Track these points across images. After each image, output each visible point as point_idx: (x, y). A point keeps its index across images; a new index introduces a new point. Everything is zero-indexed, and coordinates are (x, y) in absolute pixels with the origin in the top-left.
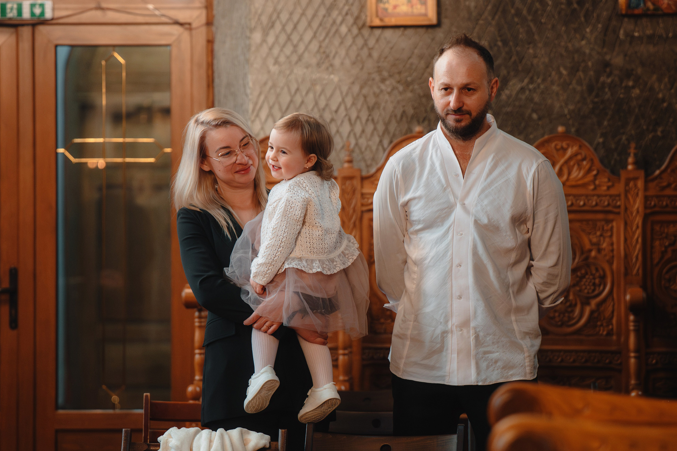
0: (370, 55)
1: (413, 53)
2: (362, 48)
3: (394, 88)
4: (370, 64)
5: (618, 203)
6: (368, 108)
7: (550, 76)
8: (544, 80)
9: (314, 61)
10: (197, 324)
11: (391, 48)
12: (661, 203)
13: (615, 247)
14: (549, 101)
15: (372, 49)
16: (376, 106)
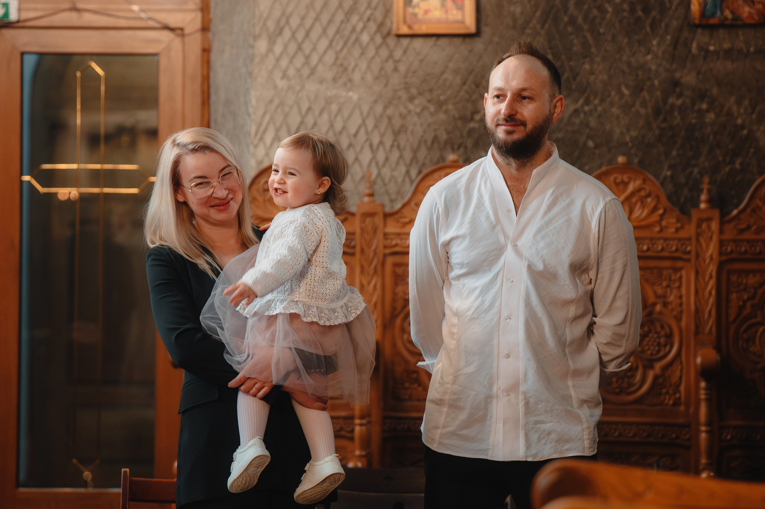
0: (396, 69)
1: (447, 67)
2: (387, 60)
3: (424, 109)
4: (396, 80)
5: (689, 248)
6: (393, 131)
7: (609, 96)
8: (602, 101)
9: (329, 75)
11: (422, 61)
12: (739, 248)
13: (684, 299)
14: (608, 127)
15: (398, 61)
16: (403, 129)
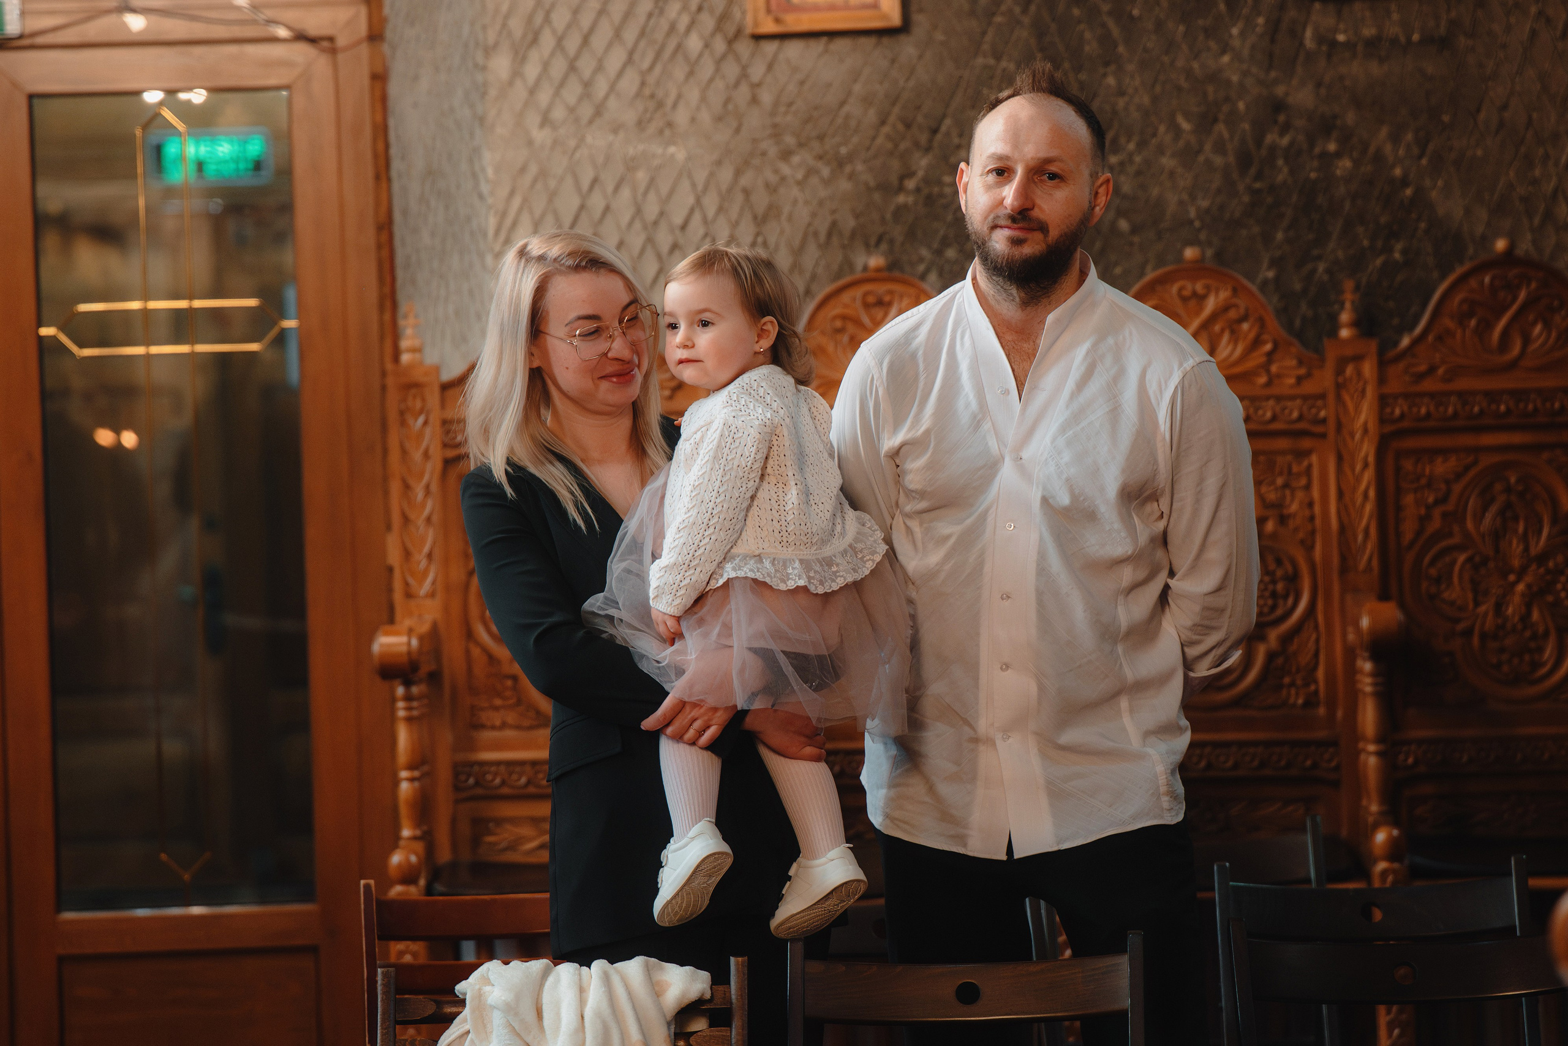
0: (754, 100)
1: (849, 93)
2: (737, 84)
3: (810, 172)
4: (755, 120)
5: (1323, 414)
6: (755, 217)
7: (1154, 135)
8: (1142, 144)
9: (630, 117)
10: (401, 713)
11: (802, 83)
12: (1415, 410)
13: (1317, 509)
14: (1155, 192)
15: (759, 85)
16: (772, 212)
